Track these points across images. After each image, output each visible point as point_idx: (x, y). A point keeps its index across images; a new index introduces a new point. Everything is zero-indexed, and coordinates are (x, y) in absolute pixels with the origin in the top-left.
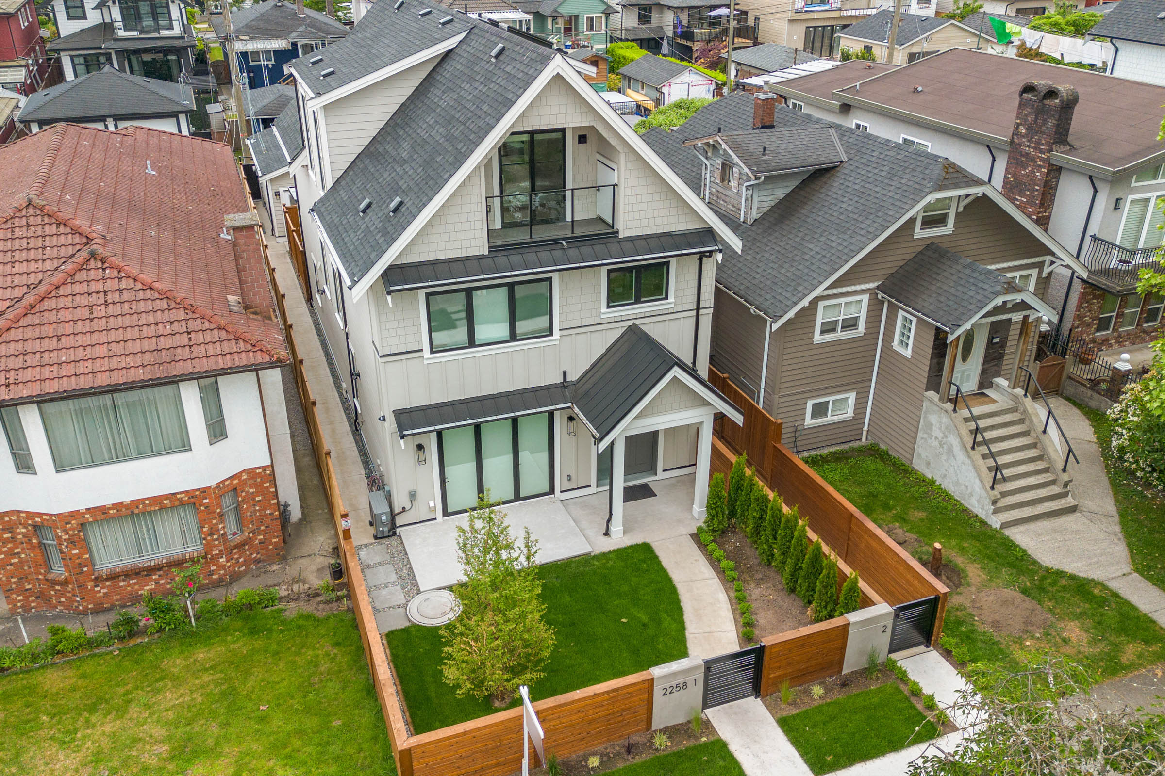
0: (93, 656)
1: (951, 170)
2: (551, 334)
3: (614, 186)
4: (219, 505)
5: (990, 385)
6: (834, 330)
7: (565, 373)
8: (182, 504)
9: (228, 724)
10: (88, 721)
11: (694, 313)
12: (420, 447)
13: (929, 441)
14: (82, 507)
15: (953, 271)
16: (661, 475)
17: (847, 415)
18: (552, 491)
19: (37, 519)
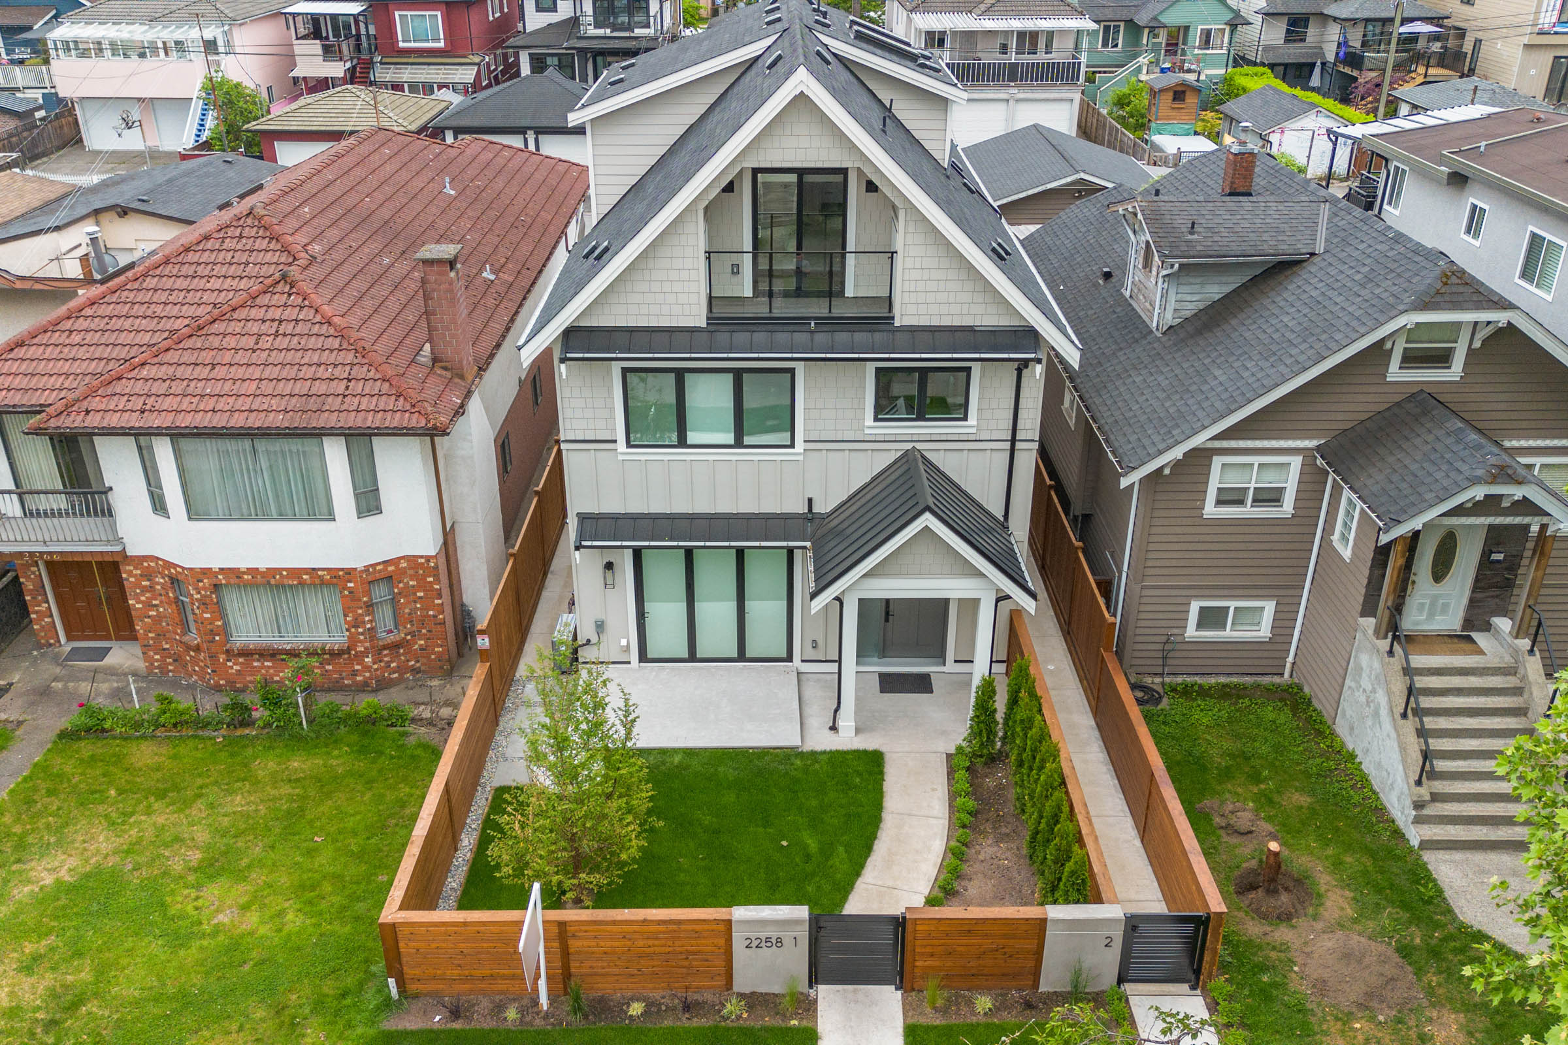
0: (195, 737)
1: (1454, 280)
2: (792, 446)
3: (893, 253)
4: (368, 593)
5: (1487, 627)
6: (1240, 502)
7: (810, 501)
8: (323, 583)
9: (272, 847)
10: (149, 806)
11: (1008, 445)
12: (609, 566)
13: (1357, 694)
14: (215, 565)
15: (1430, 438)
16: (950, 666)
17: (1261, 634)
18: (789, 658)
19: (173, 571)
